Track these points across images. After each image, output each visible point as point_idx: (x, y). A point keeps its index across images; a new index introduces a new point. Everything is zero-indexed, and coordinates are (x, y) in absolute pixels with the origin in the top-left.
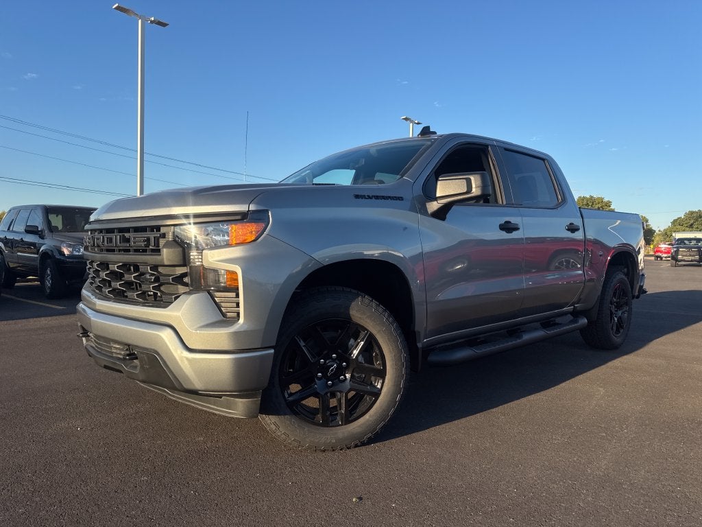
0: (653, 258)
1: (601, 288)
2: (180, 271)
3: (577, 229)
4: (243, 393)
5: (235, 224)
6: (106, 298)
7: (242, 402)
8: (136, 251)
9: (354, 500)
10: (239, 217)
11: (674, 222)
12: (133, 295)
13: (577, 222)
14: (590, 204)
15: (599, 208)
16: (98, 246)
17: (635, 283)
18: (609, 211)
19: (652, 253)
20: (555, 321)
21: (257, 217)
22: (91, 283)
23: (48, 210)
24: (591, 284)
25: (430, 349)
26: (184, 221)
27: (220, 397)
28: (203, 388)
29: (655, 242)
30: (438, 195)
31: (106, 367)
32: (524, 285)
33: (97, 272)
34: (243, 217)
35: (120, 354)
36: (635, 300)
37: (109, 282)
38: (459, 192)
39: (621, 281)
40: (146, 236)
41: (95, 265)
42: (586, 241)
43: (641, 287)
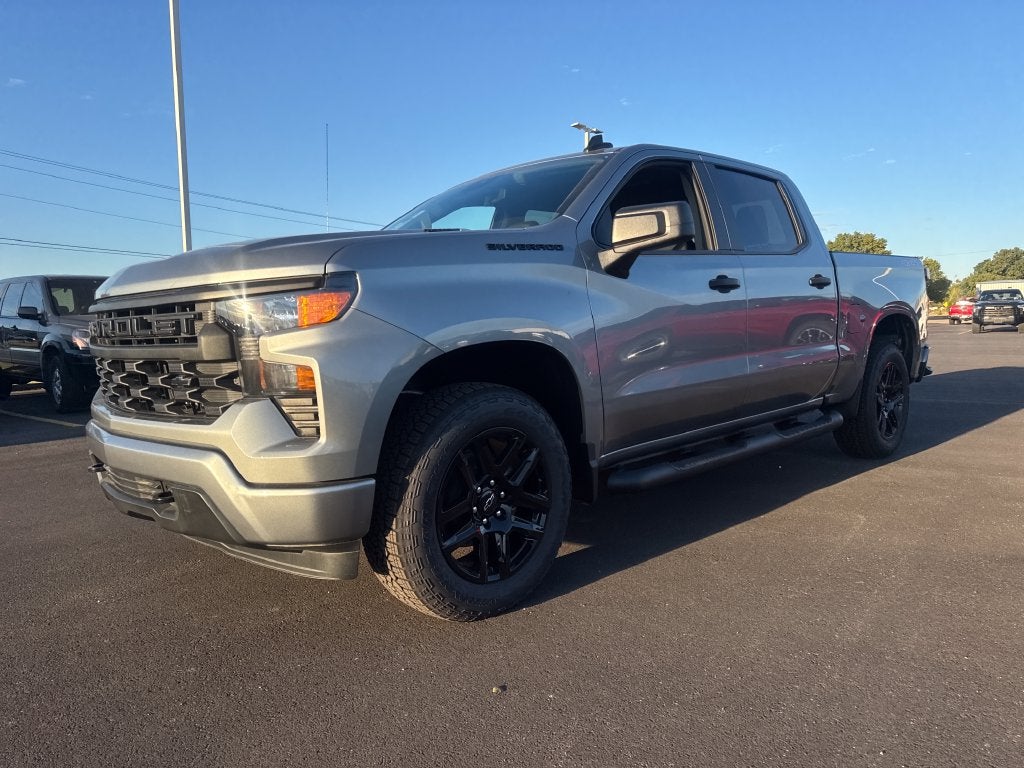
0: (947, 321)
1: (863, 369)
2: (228, 368)
3: (828, 284)
4: (333, 543)
5: (304, 295)
6: (124, 413)
7: (331, 556)
8: (162, 341)
9: (494, 690)
10: (310, 285)
11: (978, 268)
12: (162, 407)
13: (827, 272)
14: (856, 245)
15: (868, 251)
16: (107, 336)
17: (914, 359)
18: (883, 254)
19: (946, 314)
20: (796, 419)
21: (339, 283)
22: (104, 392)
23: (51, 284)
24: (848, 363)
25: (610, 468)
26: (232, 293)
27: (300, 550)
28: (272, 539)
29: (951, 298)
30: (615, 240)
31: (131, 514)
32: (748, 370)
33: (109, 375)
34: (317, 284)
35: (150, 494)
36: (914, 383)
37: (128, 388)
38: (646, 234)
39: (894, 359)
40: (174, 318)
41: (105, 363)
42: (839, 301)
43: (923, 365)
